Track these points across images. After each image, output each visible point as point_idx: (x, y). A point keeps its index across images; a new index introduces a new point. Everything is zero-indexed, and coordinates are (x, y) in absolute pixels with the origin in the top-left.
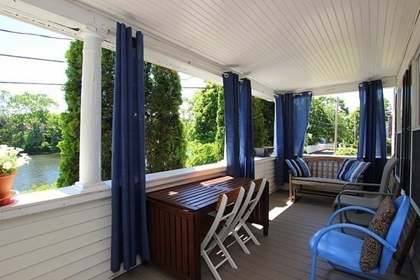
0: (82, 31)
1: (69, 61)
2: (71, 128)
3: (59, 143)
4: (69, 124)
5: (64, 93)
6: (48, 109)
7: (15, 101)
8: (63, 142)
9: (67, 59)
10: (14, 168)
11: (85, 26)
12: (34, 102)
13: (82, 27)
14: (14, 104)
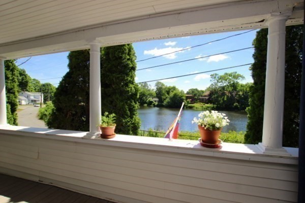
0: (267, 20)
1: (255, 47)
2: (256, 98)
3: (247, 108)
4: (255, 95)
5: (251, 72)
6: (238, 81)
7: (220, 79)
8: (250, 108)
9: (253, 46)
10: (221, 126)
11: (270, 15)
12: (230, 77)
13: (267, 16)
14: (220, 81)
